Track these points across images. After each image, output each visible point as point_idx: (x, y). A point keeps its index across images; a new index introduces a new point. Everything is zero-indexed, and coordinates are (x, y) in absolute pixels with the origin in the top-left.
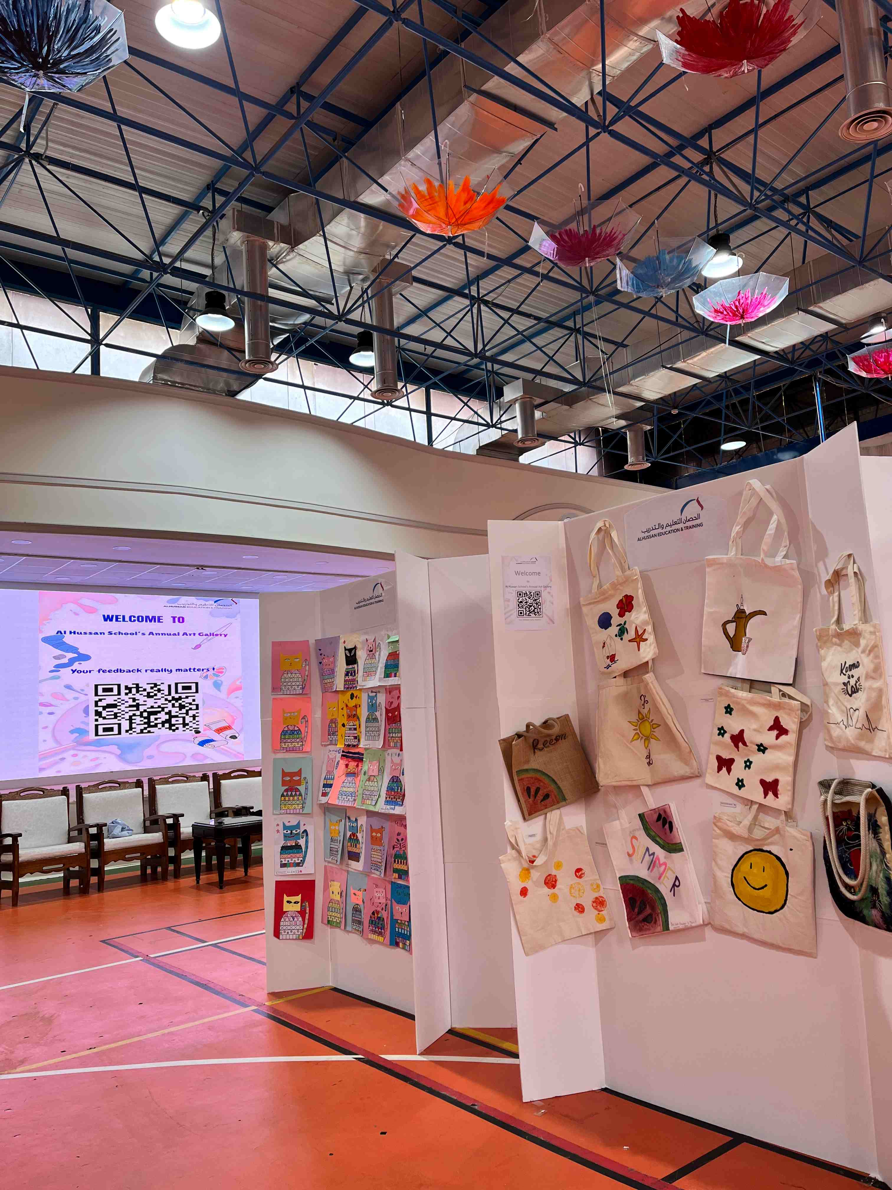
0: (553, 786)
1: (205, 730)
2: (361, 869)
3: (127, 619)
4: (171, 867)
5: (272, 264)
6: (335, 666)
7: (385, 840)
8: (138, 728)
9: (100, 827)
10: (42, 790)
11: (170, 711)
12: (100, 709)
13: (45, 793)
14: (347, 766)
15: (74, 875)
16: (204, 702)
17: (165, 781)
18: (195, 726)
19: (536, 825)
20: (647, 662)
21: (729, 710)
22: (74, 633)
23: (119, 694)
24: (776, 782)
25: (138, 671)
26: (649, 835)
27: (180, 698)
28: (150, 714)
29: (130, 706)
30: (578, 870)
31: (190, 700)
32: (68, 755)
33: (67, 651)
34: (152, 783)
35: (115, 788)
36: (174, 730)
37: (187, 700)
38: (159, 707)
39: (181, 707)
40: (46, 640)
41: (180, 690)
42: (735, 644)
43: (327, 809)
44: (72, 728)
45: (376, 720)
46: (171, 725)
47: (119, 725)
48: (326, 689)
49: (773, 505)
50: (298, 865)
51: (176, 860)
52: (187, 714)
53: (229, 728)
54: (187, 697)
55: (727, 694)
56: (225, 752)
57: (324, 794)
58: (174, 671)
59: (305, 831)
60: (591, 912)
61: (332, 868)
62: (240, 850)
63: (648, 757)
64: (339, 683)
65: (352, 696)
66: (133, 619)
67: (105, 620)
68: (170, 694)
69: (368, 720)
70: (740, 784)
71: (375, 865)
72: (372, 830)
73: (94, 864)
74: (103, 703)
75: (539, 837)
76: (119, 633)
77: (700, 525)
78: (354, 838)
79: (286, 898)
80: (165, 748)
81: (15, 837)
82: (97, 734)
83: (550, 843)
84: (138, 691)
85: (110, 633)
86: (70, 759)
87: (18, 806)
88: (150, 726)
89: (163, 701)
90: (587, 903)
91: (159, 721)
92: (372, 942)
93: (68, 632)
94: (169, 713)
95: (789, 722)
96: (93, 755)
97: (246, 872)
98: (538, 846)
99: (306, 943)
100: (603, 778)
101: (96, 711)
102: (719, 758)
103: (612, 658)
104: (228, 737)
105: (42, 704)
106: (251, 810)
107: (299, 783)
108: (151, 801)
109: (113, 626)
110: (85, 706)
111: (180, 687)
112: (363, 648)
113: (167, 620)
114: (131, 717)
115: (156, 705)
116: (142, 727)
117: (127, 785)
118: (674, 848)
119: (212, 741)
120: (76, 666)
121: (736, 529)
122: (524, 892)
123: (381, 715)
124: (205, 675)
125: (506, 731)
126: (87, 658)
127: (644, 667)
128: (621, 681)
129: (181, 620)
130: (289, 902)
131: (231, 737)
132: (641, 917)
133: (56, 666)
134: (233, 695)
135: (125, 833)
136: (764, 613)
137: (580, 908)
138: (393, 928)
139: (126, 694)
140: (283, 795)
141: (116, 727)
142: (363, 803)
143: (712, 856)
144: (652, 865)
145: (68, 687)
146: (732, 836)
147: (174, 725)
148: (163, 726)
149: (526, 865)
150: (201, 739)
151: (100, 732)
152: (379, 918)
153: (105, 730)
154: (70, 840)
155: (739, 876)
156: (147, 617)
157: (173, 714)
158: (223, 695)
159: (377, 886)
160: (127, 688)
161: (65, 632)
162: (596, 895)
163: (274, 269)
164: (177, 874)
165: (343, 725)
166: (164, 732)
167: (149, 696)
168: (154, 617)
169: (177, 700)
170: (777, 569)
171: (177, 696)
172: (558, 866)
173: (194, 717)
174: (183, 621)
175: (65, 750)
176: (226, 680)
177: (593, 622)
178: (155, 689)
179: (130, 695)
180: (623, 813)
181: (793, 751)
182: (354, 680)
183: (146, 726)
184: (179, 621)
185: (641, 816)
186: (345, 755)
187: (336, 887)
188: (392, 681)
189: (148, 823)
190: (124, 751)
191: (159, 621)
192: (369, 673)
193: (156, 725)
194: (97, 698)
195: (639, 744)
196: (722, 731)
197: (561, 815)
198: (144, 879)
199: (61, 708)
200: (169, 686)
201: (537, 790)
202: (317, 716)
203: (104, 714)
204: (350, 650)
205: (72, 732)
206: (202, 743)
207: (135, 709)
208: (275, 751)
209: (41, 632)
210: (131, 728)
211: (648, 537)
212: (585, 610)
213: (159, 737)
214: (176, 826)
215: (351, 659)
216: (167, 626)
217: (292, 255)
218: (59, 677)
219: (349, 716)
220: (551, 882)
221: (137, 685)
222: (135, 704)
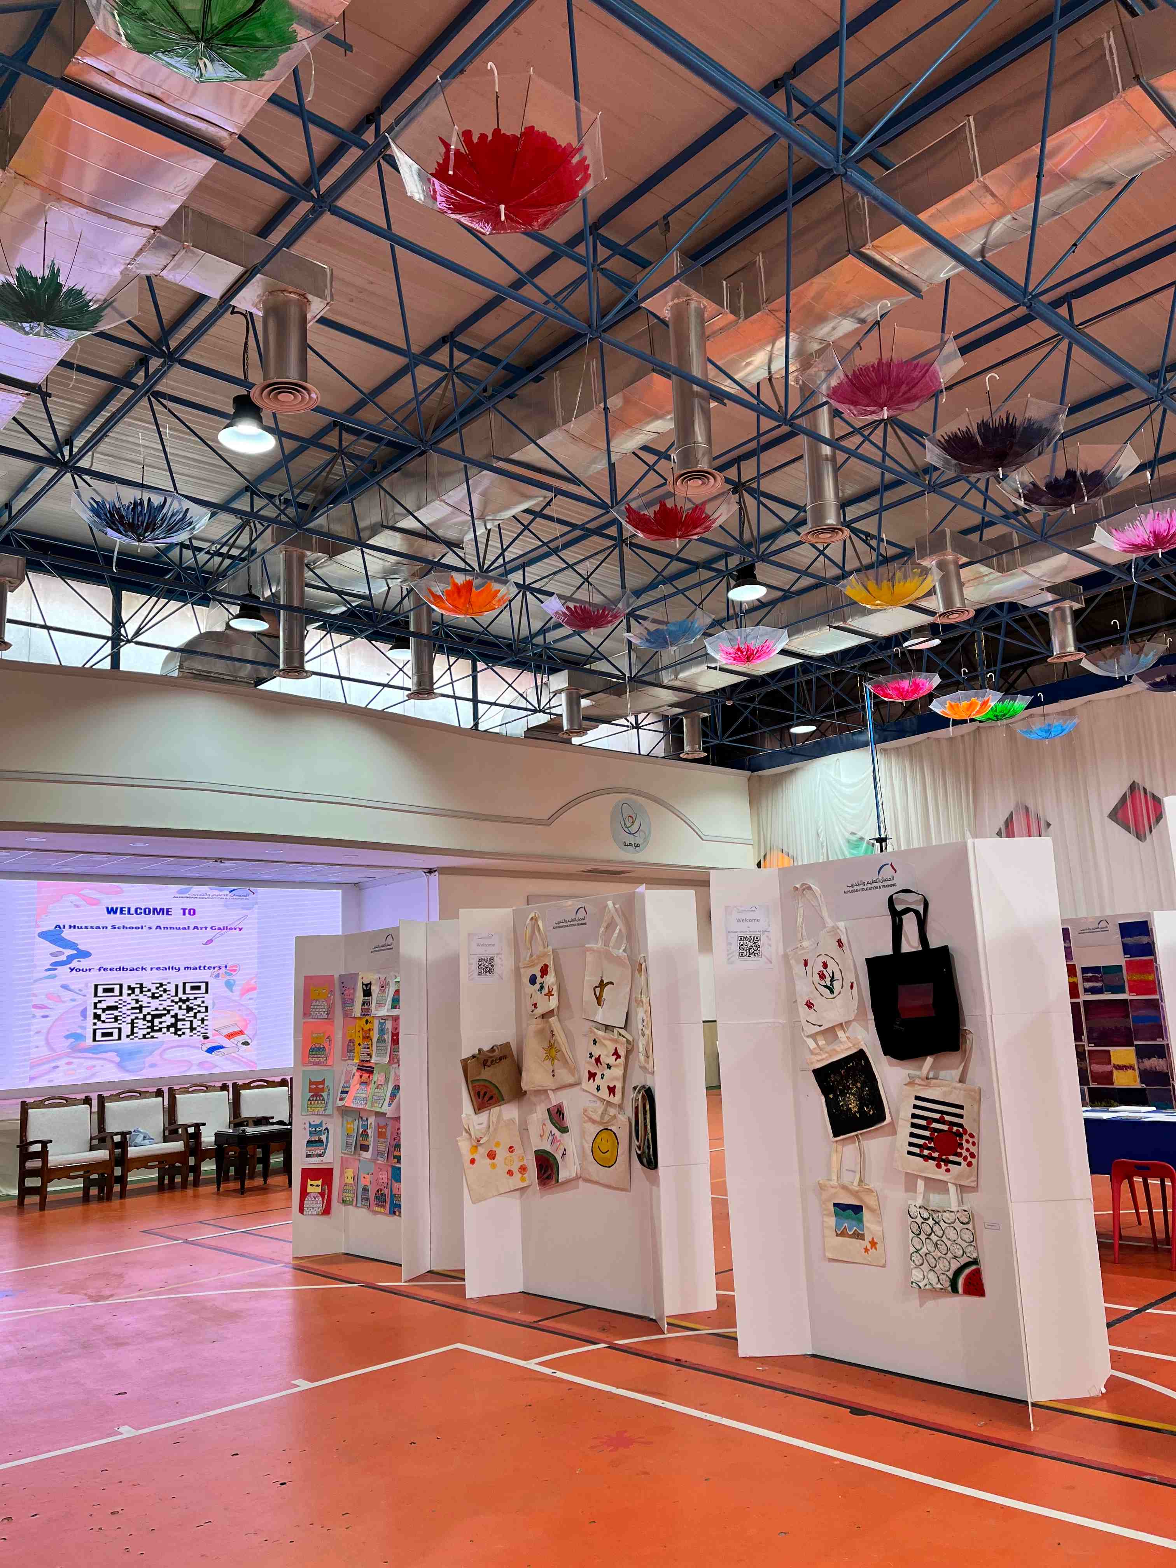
0: (496, 1091)
1: (214, 1036)
2: (369, 1157)
3: (133, 911)
4: (191, 1177)
5: (309, 568)
6: (354, 997)
7: (388, 1134)
8: (141, 1033)
9: (124, 1134)
10: (66, 1099)
11: (176, 1014)
12: (99, 1012)
13: (69, 1102)
14: (361, 1077)
15: (93, 1183)
16: (214, 1004)
17: (186, 1091)
18: (203, 1031)
19: (484, 1116)
20: (553, 1010)
21: (595, 1042)
22: (74, 927)
23: (121, 994)
24: (615, 1087)
25: (142, 969)
26: (552, 1123)
27: (188, 1000)
28: (154, 1017)
29: (133, 1008)
30: (511, 1147)
31: (198, 1001)
32: (62, 1063)
33: (65, 948)
34: (172, 1093)
35: (136, 1098)
36: (180, 1036)
37: (195, 1002)
38: (164, 1009)
39: (189, 1009)
40: (43, 935)
41: (188, 990)
42: (599, 1000)
43: (345, 1112)
44: (68, 1033)
45: (384, 1041)
46: (177, 1030)
47: (120, 1029)
48: (347, 1014)
49: (618, 920)
50: (320, 1155)
51: (196, 1169)
52: (195, 1017)
53: (241, 1033)
54: (196, 998)
55: (595, 1033)
56: (233, 1060)
57: (341, 1099)
58: (182, 969)
59: (327, 1129)
60: (517, 1175)
61: (347, 1158)
62: (260, 1161)
63: (553, 1071)
64: (357, 1011)
65: (367, 1022)
66: (139, 911)
67: (109, 913)
68: (176, 995)
69: (378, 1041)
70: (598, 1089)
71: (379, 1153)
72: (379, 1127)
73: (118, 1171)
74: (103, 1005)
75: (485, 1125)
76: (124, 927)
77: (585, 924)
78: (365, 1134)
79: (309, 1182)
80: (170, 1055)
81: (44, 1144)
82: (94, 1040)
83: (492, 1129)
84: (141, 992)
85: (114, 927)
86: (64, 1068)
87: (43, 1114)
88: (153, 1031)
89: (169, 1002)
90: (515, 1169)
91: (164, 1025)
92: (376, 1213)
93: (67, 927)
94: (175, 1016)
95: (622, 1052)
96: (90, 1063)
97: (265, 1181)
98: (484, 1131)
99: (324, 1218)
100: (524, 1087)
101: (95, 1014)
102: (589, 1072)
103: (535, 1005)
104: (239, 1044)
105: (35, 1006)
106: (271, 1121)
107: (323, 1090)
108: (171, 1111)
109: (117, 919)
110: (82, 1008)
111: (188, 986)
112: (376, 984)
113: (177, 912)
114: (132, 1020)
115: (161, 1008)
116: (145, 1032)
117: (148, 1095)
118: (564, 1130)
119: (222, 1047)
120: (75, 964)
121: (602, 929)
122: (473, 1161)
123: (388, 1037)
124: (216, 973)
125: (467, 1052)
126: (86, 954)
127: (551, 1013)
128: (540, 1020)
129: (193, 912)
130: (312, 1185)
131: (243, 1043)
132: (545, 1176)
133: (52, 964)
134: (248, 996)
135: (147, 1141)
136: (613, 984)
137: (510, 1173)
138: (392, 1201)
139: (129, 995)
140: (309, 1100)
141: (116, 1032)
142: (372, 1106)
143: (583, 1133)
144: (553, 1142)
145: (65, 987)
146: (594, 1122)
147: (180, 1030)
148: (168, 1030)
149: (475, 1144)
150: (209, 1045)
151: (99, 1037)
152: (382, 1194)
153: (104, 1035)
154: (92, 1148)
155: (596, 1146)
156: (155, 909)
157: (179, 1017)
158: (236, 995)
159: (381, 1170)
160: (129, 988)
161: (64, 927)
162: (522, 1163)
163: (310, 573)
164: (196, 1183)
165: (359, 1045)
166: (169, 1037)
167: (153, 997)
168: (162, 910)
169: (184, 1001)
170: (618, 957)
171: (184, 997)
172: (498, 1144)
173: (203, 1020)
174: (194, 913)
175: (59, 1057)
176: (240, 979)
177: (526, 980)
178: (161, 989)
179: (133, 996)
180: (538, 1108)
181: (622, 1068)
182: (368, 1009)
183: (149, 1030)
184: (190, 914)
185: (548, 1110)
186: (360, 1069)
187: (349, 1173)
188: (395, 1012)
189: (167, 1133)
190: (125, 1057)
191: (167, 914)
192: (380, 1004)
193: (160, 1030)
194: (96, 1000)
195: (548, 1063)
196: (591, 1056)
197: (500, 1110)
198: (161, 1188)
199: (57, 1011)
200: (177, 986)
201: (485, 1093)
202: (338, 1036)
203: (103, 1017)
204: (366, 985)
205: (67, 1037)
206: (211, 1050)
207: (138, 1011)
208: (304, 1064)
209: (38, 926)
210: (132, 1033)
211: (559, 927)
212: (522, 970)
213: (163, 1043)
214: (197, 1135)
215: (367, 993)
216: (175, 918)
217: (329, 562)
218: (55, 976)
219: (364, 1038)
220: (492, 1155)
221: (141, 985)
222: (137, 1005)
